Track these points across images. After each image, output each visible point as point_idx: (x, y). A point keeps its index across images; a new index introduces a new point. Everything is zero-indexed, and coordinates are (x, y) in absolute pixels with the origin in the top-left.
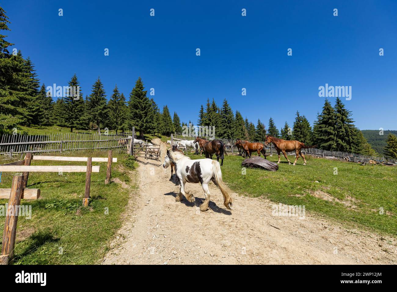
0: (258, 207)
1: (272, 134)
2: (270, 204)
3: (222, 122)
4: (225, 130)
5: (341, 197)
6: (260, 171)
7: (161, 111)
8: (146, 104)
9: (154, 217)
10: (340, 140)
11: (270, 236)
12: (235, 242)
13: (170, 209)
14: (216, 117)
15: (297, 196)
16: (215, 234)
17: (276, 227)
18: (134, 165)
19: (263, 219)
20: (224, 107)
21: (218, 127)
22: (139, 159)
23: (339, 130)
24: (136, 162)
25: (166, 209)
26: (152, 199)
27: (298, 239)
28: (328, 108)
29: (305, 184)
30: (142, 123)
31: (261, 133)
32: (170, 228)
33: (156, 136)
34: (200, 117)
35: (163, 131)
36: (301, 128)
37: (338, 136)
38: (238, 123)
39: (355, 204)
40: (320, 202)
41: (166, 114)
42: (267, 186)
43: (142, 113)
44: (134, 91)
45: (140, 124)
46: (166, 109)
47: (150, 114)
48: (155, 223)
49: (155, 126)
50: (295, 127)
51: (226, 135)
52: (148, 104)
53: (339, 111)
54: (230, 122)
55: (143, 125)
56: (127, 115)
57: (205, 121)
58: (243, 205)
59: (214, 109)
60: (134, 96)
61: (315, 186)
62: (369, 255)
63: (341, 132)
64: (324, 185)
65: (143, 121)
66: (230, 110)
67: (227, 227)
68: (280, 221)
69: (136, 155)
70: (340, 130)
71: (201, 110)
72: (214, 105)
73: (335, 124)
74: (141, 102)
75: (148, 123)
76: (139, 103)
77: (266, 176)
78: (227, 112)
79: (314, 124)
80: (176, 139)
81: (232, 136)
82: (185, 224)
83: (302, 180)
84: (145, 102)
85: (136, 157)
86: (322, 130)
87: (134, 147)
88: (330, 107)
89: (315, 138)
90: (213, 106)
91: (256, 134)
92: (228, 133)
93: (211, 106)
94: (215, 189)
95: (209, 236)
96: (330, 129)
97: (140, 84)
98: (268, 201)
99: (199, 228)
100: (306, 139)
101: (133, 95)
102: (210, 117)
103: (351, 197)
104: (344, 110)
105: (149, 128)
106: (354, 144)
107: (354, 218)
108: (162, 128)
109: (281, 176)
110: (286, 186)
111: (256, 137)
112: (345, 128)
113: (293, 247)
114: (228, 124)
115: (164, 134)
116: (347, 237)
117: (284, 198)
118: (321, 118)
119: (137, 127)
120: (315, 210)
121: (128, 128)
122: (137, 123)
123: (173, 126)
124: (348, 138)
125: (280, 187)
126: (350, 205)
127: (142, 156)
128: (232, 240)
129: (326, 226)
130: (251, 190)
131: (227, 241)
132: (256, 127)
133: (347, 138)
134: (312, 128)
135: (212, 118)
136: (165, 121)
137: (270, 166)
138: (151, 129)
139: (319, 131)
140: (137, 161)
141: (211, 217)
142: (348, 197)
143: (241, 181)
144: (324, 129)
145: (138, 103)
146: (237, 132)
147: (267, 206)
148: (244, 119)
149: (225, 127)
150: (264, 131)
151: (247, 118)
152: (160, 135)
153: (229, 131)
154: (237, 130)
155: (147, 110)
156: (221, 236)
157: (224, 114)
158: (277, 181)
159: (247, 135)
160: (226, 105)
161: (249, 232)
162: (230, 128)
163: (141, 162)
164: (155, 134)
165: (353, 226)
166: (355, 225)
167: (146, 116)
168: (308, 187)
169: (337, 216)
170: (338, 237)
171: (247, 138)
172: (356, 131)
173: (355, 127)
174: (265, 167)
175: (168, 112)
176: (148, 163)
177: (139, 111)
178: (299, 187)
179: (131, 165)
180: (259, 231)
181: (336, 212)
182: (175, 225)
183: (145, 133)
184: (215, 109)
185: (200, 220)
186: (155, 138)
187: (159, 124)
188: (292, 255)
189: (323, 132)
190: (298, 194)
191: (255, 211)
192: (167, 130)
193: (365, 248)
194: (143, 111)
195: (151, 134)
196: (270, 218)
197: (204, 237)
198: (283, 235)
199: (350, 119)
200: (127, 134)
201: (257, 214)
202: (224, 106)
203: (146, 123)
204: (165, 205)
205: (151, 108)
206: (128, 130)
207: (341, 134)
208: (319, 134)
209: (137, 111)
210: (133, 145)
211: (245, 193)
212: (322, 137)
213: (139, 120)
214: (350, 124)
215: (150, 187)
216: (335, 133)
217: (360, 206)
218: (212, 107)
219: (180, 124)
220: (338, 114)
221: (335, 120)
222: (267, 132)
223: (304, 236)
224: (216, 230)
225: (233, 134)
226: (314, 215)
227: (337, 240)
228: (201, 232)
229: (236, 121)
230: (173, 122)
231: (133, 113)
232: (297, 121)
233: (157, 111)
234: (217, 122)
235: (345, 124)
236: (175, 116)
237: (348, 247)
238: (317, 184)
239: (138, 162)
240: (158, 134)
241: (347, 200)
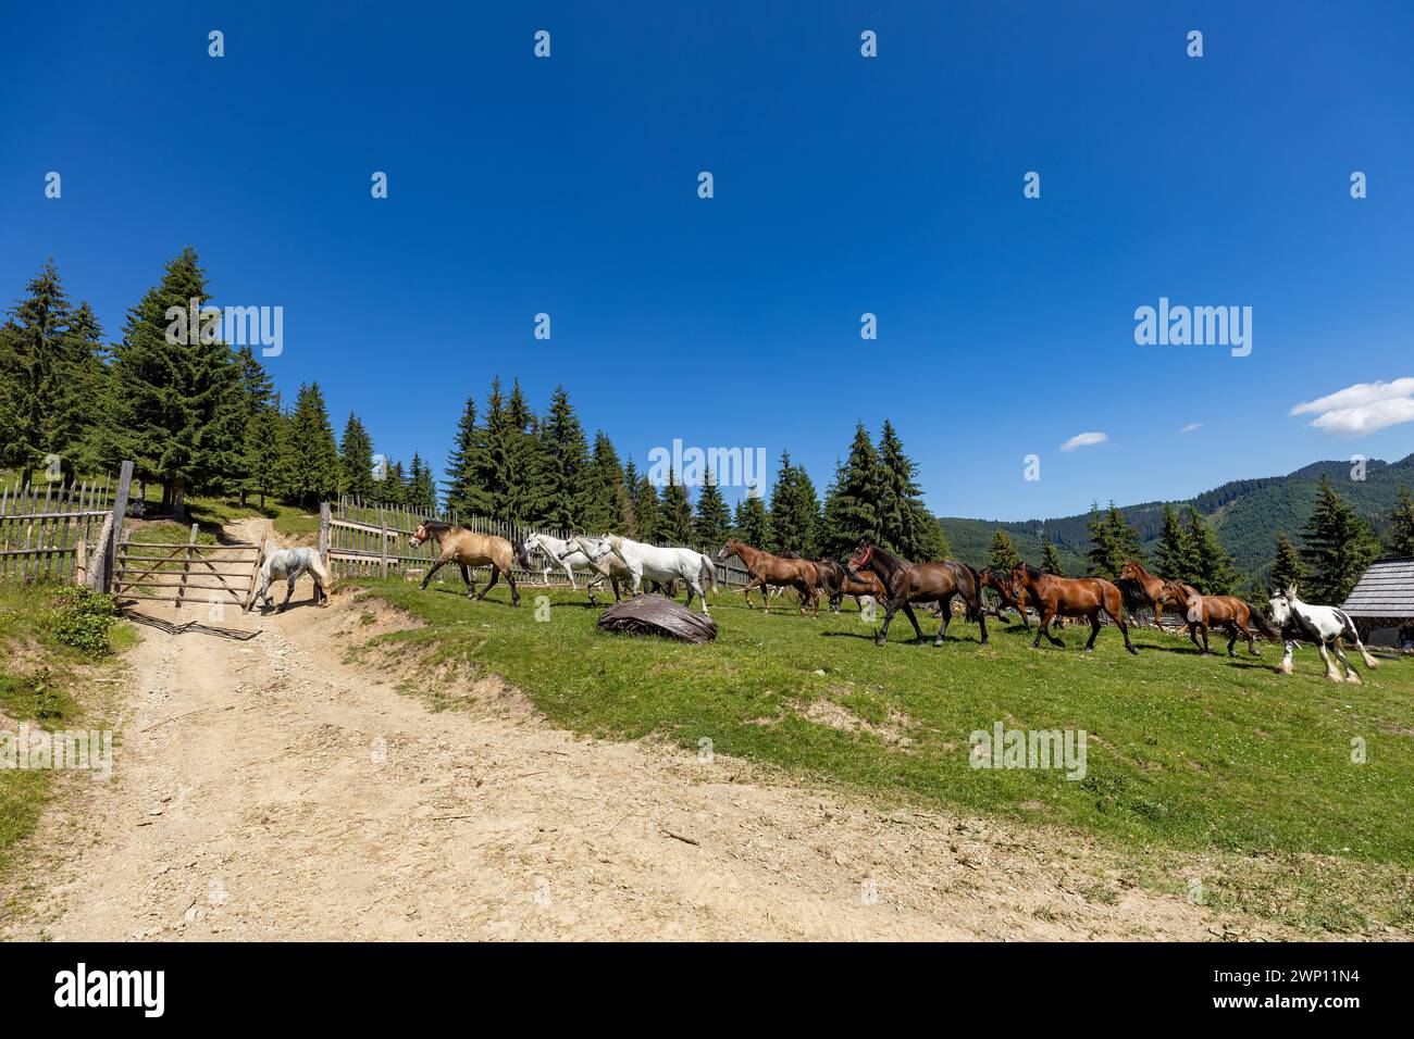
0: (635, 774)
1: (709, 519)
2: (677, 760)
3: (545, 470)
4: (553, 498)
5: (876, 716)
6: (656, 646)
7: (288, 405)
8: (213, 365)
9: (178, 876)
10: (889, 544)
11: (664, 873)
12: (535, 920)
13: (272, 827)
14: (522, 447)
15: (762, 721)
16: (462, 901)
17: (687, 838)
18: (110, 638)
19: (648, 815)
20: (552, 415)
21: (527, 484)
22: (143, 606)
23: (889, 515)
24: (124, 622)
25: (251, 830)
26: (185, 791)
27: (750, 867)
28: (863, 449)
29: (786, 681)
30: (184, 448)
31: (677, 513)
32: (259, 912)
33: (252, 506)
34: (459, 441)
35: (290, 490)
36: (791, 505)
37: (887, 533)
38: (601, 476)
39: (909, 731)
40: (824, 735)
41: (309, 420)
42: (672, 697)
43: (188, 406)
44: (151, 305)
45: (169, 452)
46: (311, 402)
47: (227, 410)
48: (182, 899)
49: (251, 467)
50: (776, 500)
51: (554, 515)
52: (220, 366)
53: (889, 461)
54: (571, 468)
55: (186, 457)
56: (101, 407)
57: (480, 459)
58: (584, 772)
59: (519, 419)
60: (147, 323)
61: (812, 688)
62: (926, 883)
63: (891, 520)
64: (835, 681)
65: (187, 440)
66: (574, 427)
67: (513, 867)
68: (701, 816)
69: (130, 593)
70: (891, 514)
71: (466, 415)
72: (516, 404)
73: (879, 496)
74: (184, 357)
75: (213, 449)
76: (174, 359)
77: (675, 660)
78: (565, 432)
79: (828, 492)
80: (345, 524)
81: (577, 520)
82: (334, 883)
83: (779, 669)
84: (207, 358)
85: (125, 600)
86: (845, 514)
87: (123, 555)
88: (869, 447)
89: (829, 535)
90: (515, 408)
91: (660, 517)
92: (564, 507)
93: (505, 407)
94: (487, 720)
95: (433, 918)
96: (865, 511)
97: (188, 281)
98: (671, 747)
99: (394, 892)
100: (803, 538)
101: (143, 318)
102: (500, 446)
103: (899, 714)
104: (900, 458)
105: (218, 471)
106: (921, 556)
107: (902, 775)
108: (285, 475)
109: (721, 659)
110: (731, 693)
111: (660, 528)
112: (902, 510)
113: (733, 898)
114: (567, 475)
115: (291, 501)
116: (880, 837)
117: (721, 732)
118: (847, 479)
119: (149, 464)
120: (807, 764)
121: (102, 464)
122: (152, 447)
123: (340, 470)
124: (909, 538)
125: (712, 696)
126: (896, 737)
127: (165, 596)
128: (525, 914)
129: (831, 811)
130: (619, 713)
131: (506, 923)
132: (659, 493)
133: (905, 538)
134: (822, 506)
135: (507, 452)
136: (304, 449)
137: (689, 627)
138: (226, 476)
139: (839, 515)
140: (132, 618)
141: (454, 837)
142: (893, 714)
143: (588, 684)
144: (850, 510)
145: (166, 358)
146: (596, 507)
147: (668, 765)
148: (623, 463)
149: (554, 487)
150: (686, 509)
151: (634, 461)
152: (269, 503)
153: (568, 500)
154: (594, 499)
155: (216, 392)
156: (485, 907)
157: (554, 441)
158: (705, 676)
159: (629, 517)
160: (561, 407)
161: (591, 871)
162: (572, 490)
163: (151, 621)
164: (251, 499)
165: (899, 800)
166: (904, 797)
167: (205, 419)
168: (793, 691)
169: (863, 774)
170: (857, 843)
171: (628, 527)
172: (925, 520)
173: (925, 508)
174: (674, 630)
175: (319, 410)
176: (189, 625)
177: (169, 395)
178: (768, 693)
179: (88, 638)
180: (630, 862)
181: (860, 764)
182: (283, 896)
183: (190, 494)
184: (519, 417)
185: (405, 855)
186: (246, 517)
187: (275, 456)
188: (726, 927)
189: (849, 519)
190: (763, 714)
191: (624, 789)
192: (307, 484)
193: (919, 862)
194: (190, 394)
195: (224, 499)
196: (672, 810)
197: (411, 924)
198: (704, 862)
199: (914, 485)
200: (88, 490)
201: (629, 801)
202: (554, 411)
203: (206, 450)
204: (250, 812)
205: (234, 385)
206: (100, 476)
207: (892, 525)
208: (838, 523)
209: (161, 394)
210: (115, 543)
211: (599, 729)
212: (845, 534)
213: (165, 432)
214: (914, 498)
215: (185, 736)
216: (878, 523)
217: (920, 737)
218: (511, 411)
219: (370, 465)
220: (888, 470)
221: (880, 484)
222: (695, 513)
223: (768, 854)
224: (466, 885)
225: (581, 514)
226: (803, 779)
227: (855, 852)
228: (401, 908)
229: (593, 468)
230: (340, 455)
231: (136, 401)
232: (781, 482)
233: (269, 403)
234: (524, 466)
235: (902, 499)
236: (354, 429)
237: (880, 869)
238: (819, 678)
239: (138, 625)
240: (263, 500)
241: (891, 723)
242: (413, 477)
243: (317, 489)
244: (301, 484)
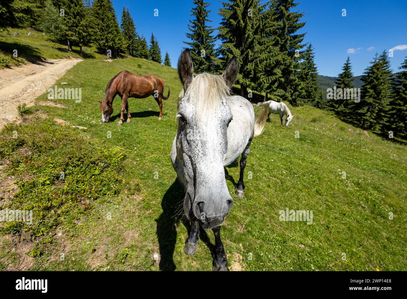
242: (152, 44)
243: (112, 45)
244: (104, 41)
